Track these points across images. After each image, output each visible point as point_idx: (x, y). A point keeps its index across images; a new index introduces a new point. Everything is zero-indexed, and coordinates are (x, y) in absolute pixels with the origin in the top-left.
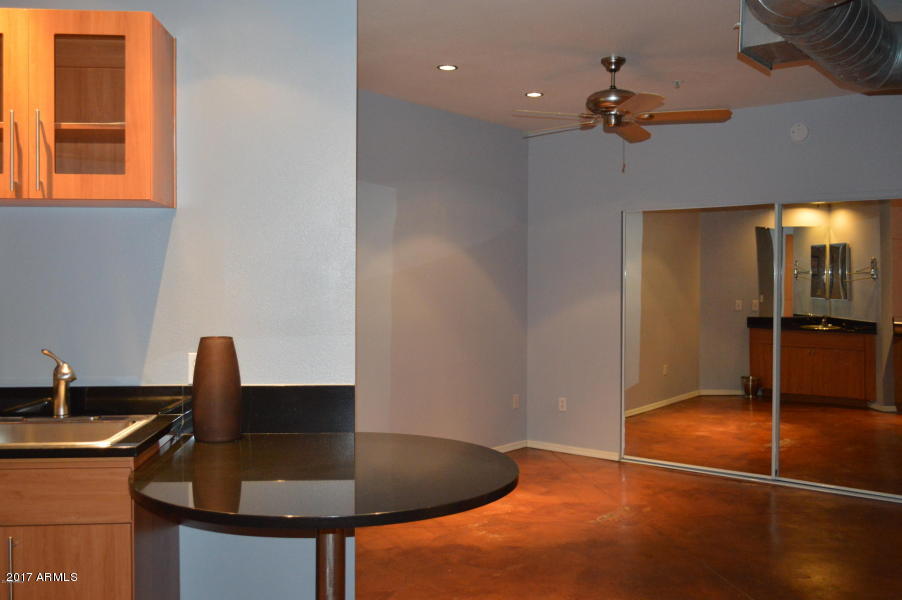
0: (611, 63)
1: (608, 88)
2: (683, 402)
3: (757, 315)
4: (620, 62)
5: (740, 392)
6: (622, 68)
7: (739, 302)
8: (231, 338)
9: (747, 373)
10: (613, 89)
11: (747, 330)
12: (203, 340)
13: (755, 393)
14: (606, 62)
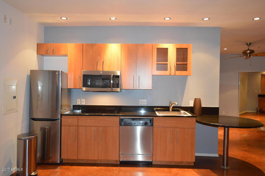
0: (248, 44)
1: (247, 49)
2: (243, 113)
3: (260, 94)
4: (250, 44)
5: (255, 112)
6: (251, 45)
7: (256, 91)
8: (200, 99)
9: (258, 107)
10: (249, 50)
11: (258, 97)
12: (195, 99)
13: (260, 112)
14: (247, 44)
